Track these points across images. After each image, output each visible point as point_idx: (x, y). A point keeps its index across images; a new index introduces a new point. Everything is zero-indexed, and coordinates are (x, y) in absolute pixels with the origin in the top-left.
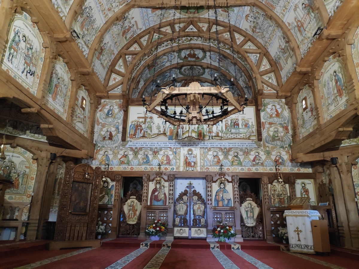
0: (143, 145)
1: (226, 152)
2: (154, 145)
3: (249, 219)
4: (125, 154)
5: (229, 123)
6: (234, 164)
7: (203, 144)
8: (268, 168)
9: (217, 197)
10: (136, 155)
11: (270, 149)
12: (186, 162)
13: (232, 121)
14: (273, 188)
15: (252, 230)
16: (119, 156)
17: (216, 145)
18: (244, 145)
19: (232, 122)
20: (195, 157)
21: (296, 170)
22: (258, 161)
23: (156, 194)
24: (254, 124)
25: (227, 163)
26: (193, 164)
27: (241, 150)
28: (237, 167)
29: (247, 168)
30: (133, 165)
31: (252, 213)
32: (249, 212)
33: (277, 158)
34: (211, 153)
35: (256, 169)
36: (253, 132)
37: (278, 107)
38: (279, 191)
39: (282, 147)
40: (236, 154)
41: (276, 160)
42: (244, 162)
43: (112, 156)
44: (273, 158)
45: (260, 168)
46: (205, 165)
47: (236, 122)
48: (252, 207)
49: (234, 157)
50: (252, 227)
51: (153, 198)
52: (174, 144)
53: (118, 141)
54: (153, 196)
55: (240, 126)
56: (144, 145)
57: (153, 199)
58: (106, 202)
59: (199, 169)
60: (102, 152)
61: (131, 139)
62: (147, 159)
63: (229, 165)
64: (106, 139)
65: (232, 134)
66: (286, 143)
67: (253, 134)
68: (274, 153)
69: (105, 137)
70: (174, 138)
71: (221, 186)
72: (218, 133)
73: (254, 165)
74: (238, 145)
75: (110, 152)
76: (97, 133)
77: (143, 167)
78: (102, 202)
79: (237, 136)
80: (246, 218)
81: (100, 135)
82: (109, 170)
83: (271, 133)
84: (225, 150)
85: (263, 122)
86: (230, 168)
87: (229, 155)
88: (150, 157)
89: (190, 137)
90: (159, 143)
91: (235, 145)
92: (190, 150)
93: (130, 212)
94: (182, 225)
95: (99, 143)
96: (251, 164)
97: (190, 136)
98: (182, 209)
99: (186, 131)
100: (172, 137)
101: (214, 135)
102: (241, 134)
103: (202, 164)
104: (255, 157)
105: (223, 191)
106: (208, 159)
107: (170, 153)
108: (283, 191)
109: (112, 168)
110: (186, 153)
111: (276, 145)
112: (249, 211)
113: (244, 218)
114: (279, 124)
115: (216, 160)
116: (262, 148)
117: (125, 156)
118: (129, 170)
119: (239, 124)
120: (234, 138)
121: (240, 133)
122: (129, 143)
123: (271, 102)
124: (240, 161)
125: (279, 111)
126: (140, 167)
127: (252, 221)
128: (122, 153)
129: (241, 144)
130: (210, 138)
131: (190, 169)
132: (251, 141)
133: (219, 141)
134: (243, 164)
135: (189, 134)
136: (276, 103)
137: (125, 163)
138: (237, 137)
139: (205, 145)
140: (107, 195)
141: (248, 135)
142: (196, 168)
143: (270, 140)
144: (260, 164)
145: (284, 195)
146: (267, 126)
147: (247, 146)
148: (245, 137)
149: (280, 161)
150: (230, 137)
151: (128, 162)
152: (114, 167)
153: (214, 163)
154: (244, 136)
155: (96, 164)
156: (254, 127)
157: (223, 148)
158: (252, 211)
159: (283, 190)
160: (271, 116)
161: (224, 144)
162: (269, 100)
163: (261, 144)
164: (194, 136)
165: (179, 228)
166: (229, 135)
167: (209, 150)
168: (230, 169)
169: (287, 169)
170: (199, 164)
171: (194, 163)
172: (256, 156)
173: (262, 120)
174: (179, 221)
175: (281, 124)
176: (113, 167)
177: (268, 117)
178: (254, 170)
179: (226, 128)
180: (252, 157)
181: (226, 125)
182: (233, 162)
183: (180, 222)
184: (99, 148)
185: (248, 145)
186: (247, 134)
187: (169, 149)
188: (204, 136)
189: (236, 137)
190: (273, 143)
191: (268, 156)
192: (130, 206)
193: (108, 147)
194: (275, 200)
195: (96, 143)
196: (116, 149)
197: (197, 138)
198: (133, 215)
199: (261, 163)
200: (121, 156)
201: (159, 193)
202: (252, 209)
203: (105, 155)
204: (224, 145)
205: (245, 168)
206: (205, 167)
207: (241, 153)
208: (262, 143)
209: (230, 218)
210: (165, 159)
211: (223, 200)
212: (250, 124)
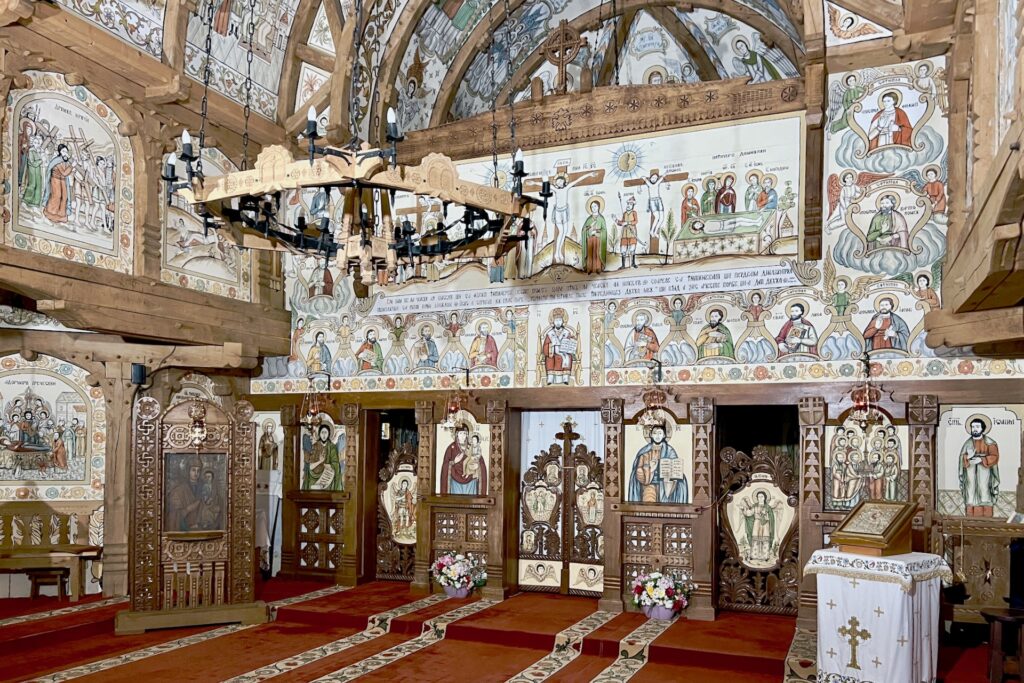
0: (417, 307)
1: (679, 310)
2: (450, 305)
3: (755, 546)
4: (370, 337)
5: (698, 198)
6: (707, 353)
7: (600, 289)
8: (837, 365)
9: (640, 470)
10: (398, 337)
11: (851, 290)
12: (547, 357)
13: (711, 186)
14: (842, 443)
15: (764, 581)
16: (356, 347)
17: (646, 287)
18: (747, 279)
19: (707, 192)
20: (574, 337)
21: (952, 370)
22: (796, 340)
23: (457, 459)
24: (795, 189)
25: (681, 351)
26: (566, 361)
27: (737, 301)
28: (716, 367)
29: (753, 367)
30: (393, 371)
31: (766, 526)
32: (757, 522)
33: (878, 325)
34: (626, 319)
35: (790, 372)
36: (788, 224)
37: (909, 97)
38: (866, 452)
39: (905, 277)
40: (716, 317)
41: (870, 333)
42: (745, 345)
43: (337, 345)
44: (861, 322)
45: (802, 366)
46: (607, 363)
47: (724, 188)
48: (771, 504)
49: (710, 329)
50: (765, 573)
51: (450, 472)
52: (507, 296)
53: (348, 298)
54: (450, 467)
55: (740, 206)
56: (421, 303)
57: (449, 477)
58: (329, 482)
59: (584, 379)
60: (309, 336)
61: (382, 289)
62: (429, 353)
63: (688, 360)
64: (316, 292)
65: (705, 240)
66: (922, 257)
67: (785, 234)
68: (865, 304)
69: (314, 288)
70: (506, 274)
71: (655, 437)
72: (654, 242)
73: (781, 354)
74: (728, 280)
75: (330, 335)
76: (291, 275)
77: (421, 377)
78: (320, 484)
79: (723, 248)
80: (743, 542)
81: (300, 280)
82: (333, 391)
83: (864, 222)
84: (678, 305)
85: (833, 178)
86: (690, 368)
87: (690, 320)
88: (440, 345)
89: (559, 265)
90: (463, 294)
91: (713, 281)
92: (559, 313)
93: (401, 511)
94: (545, 552)
95: (300, 308)
96: (768, 352)
97: (558, 261)
98: (544, 504)
99: (545, 244)
100: (502, 271)
101: (639, 249)
102: (740, 236)
103: (596, 361)
104: (789, 325)
105: (661, 451)
106: (616, 342)
107: (497, 327)
108: (881, 453)
109: (340, 383)
110: (546, 324)
111: (877, 268)
112: (757, 516)
113: (738, 542)
114: (903, 177)
115: (644, 344)
116: (820, 287)
117: (371, 344)
118: (382, 388)
119: (734, 196)
120: (714, 256)
121: (737, 231)
122: (379, 303)
123: (876, 79)
124: (728, 341)
125: (913, 117)
126: (412, 377)
127: (765, 551)
128: (360, 334)
129: (737, 275)
130: (627, 265)
131: (559, 380)
132: (777, 260)
133: (656, 271)
134: (740, 354)
135: (556, 256)
136: (904, 80)
137: (372, 368)
138: (725, 252)
139: (606, 289)
140: (330, 463)
141: (768, 239)
142: (576, 375)
143: (857, 253)
144: (806, 349)
145: (887, 465)
146: (849, 191)
147: (760, 282)
148: (754, 247)
149: (890, 332)
150: (696, 252)
151: (379, 364)
152: (344, 380)
153: (636, 353)
154: (751, 242)
155: (298, 373)
156: (796, 200)
157: (669, 298)
158: (767, 518)
159: (885, 448)
160: (872, 146)
161: (673, 282)
162: (869, 71)
163: (818, 272)
164: (572, 262)
165: (534, 563)
166: (696, 245)
167: (622, 307)
168: (692, 372)
169: (916, 366)
170: (585, 362)
171: (572, 357)
172: (792, 319)
173: (831, 168)
174: (533, 540)
175: (911, 176)
176: (341, 379)
177: (857, 153)
178: (778, 373)
179: (685, 217)
180: (774, 327)
181: (685, 207)
182: (701, 349)
183: (536, 544)
184: (300, 325)
185: (765, 278)
186: (763, 234)
187: (493, 313)
188: (606, 257)
189: (719, 252)
190: (867, 262)
191: (841, 319)
192: (399, 493)
193: (322, 318)
194: (848, 483)
195: (293, 308)
196: (346, 322)
197: (579, 266)
198: (407, 519)
199: (810, 346)
200: (360, 344)
201: (465, 457)
202: (770, 511)
203: (318, 344)
204: (676, 284)
205: (746, 368)
206: (607, 371)
207: (733, 313)
208: (820, 264)
209: (679, 541)
210: (482, 348)
211: (658, 480)
212: (780, 190)
